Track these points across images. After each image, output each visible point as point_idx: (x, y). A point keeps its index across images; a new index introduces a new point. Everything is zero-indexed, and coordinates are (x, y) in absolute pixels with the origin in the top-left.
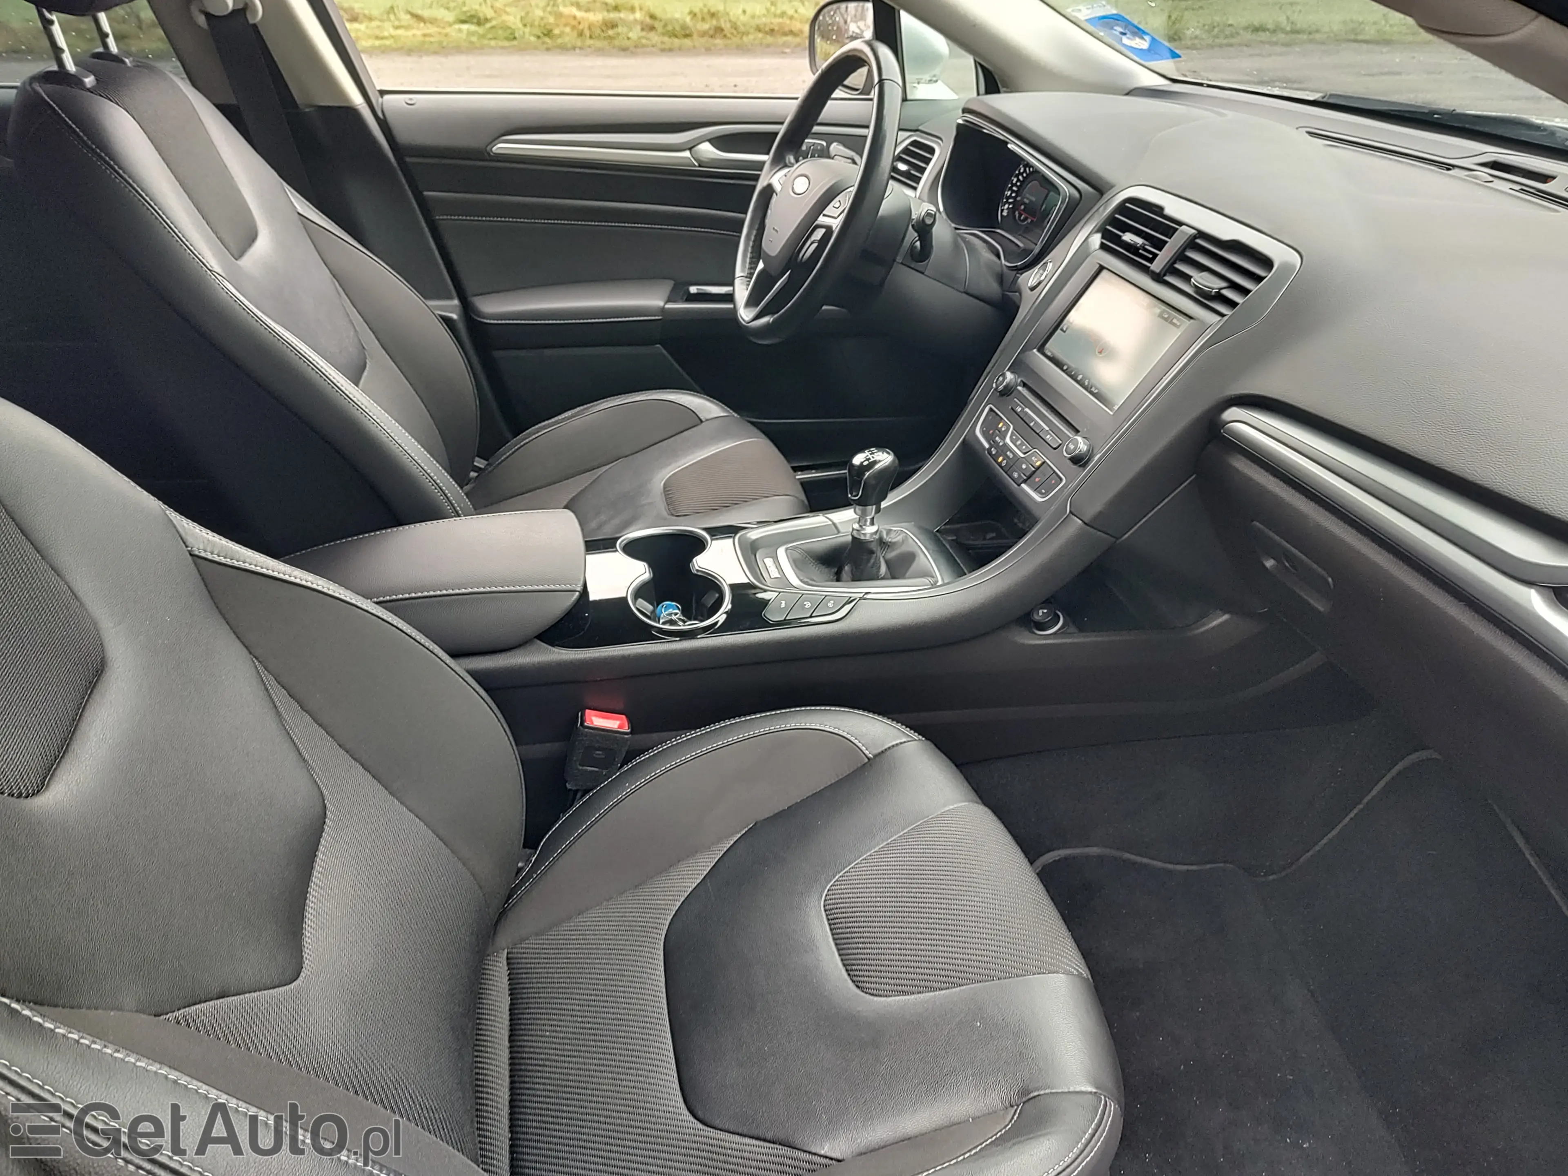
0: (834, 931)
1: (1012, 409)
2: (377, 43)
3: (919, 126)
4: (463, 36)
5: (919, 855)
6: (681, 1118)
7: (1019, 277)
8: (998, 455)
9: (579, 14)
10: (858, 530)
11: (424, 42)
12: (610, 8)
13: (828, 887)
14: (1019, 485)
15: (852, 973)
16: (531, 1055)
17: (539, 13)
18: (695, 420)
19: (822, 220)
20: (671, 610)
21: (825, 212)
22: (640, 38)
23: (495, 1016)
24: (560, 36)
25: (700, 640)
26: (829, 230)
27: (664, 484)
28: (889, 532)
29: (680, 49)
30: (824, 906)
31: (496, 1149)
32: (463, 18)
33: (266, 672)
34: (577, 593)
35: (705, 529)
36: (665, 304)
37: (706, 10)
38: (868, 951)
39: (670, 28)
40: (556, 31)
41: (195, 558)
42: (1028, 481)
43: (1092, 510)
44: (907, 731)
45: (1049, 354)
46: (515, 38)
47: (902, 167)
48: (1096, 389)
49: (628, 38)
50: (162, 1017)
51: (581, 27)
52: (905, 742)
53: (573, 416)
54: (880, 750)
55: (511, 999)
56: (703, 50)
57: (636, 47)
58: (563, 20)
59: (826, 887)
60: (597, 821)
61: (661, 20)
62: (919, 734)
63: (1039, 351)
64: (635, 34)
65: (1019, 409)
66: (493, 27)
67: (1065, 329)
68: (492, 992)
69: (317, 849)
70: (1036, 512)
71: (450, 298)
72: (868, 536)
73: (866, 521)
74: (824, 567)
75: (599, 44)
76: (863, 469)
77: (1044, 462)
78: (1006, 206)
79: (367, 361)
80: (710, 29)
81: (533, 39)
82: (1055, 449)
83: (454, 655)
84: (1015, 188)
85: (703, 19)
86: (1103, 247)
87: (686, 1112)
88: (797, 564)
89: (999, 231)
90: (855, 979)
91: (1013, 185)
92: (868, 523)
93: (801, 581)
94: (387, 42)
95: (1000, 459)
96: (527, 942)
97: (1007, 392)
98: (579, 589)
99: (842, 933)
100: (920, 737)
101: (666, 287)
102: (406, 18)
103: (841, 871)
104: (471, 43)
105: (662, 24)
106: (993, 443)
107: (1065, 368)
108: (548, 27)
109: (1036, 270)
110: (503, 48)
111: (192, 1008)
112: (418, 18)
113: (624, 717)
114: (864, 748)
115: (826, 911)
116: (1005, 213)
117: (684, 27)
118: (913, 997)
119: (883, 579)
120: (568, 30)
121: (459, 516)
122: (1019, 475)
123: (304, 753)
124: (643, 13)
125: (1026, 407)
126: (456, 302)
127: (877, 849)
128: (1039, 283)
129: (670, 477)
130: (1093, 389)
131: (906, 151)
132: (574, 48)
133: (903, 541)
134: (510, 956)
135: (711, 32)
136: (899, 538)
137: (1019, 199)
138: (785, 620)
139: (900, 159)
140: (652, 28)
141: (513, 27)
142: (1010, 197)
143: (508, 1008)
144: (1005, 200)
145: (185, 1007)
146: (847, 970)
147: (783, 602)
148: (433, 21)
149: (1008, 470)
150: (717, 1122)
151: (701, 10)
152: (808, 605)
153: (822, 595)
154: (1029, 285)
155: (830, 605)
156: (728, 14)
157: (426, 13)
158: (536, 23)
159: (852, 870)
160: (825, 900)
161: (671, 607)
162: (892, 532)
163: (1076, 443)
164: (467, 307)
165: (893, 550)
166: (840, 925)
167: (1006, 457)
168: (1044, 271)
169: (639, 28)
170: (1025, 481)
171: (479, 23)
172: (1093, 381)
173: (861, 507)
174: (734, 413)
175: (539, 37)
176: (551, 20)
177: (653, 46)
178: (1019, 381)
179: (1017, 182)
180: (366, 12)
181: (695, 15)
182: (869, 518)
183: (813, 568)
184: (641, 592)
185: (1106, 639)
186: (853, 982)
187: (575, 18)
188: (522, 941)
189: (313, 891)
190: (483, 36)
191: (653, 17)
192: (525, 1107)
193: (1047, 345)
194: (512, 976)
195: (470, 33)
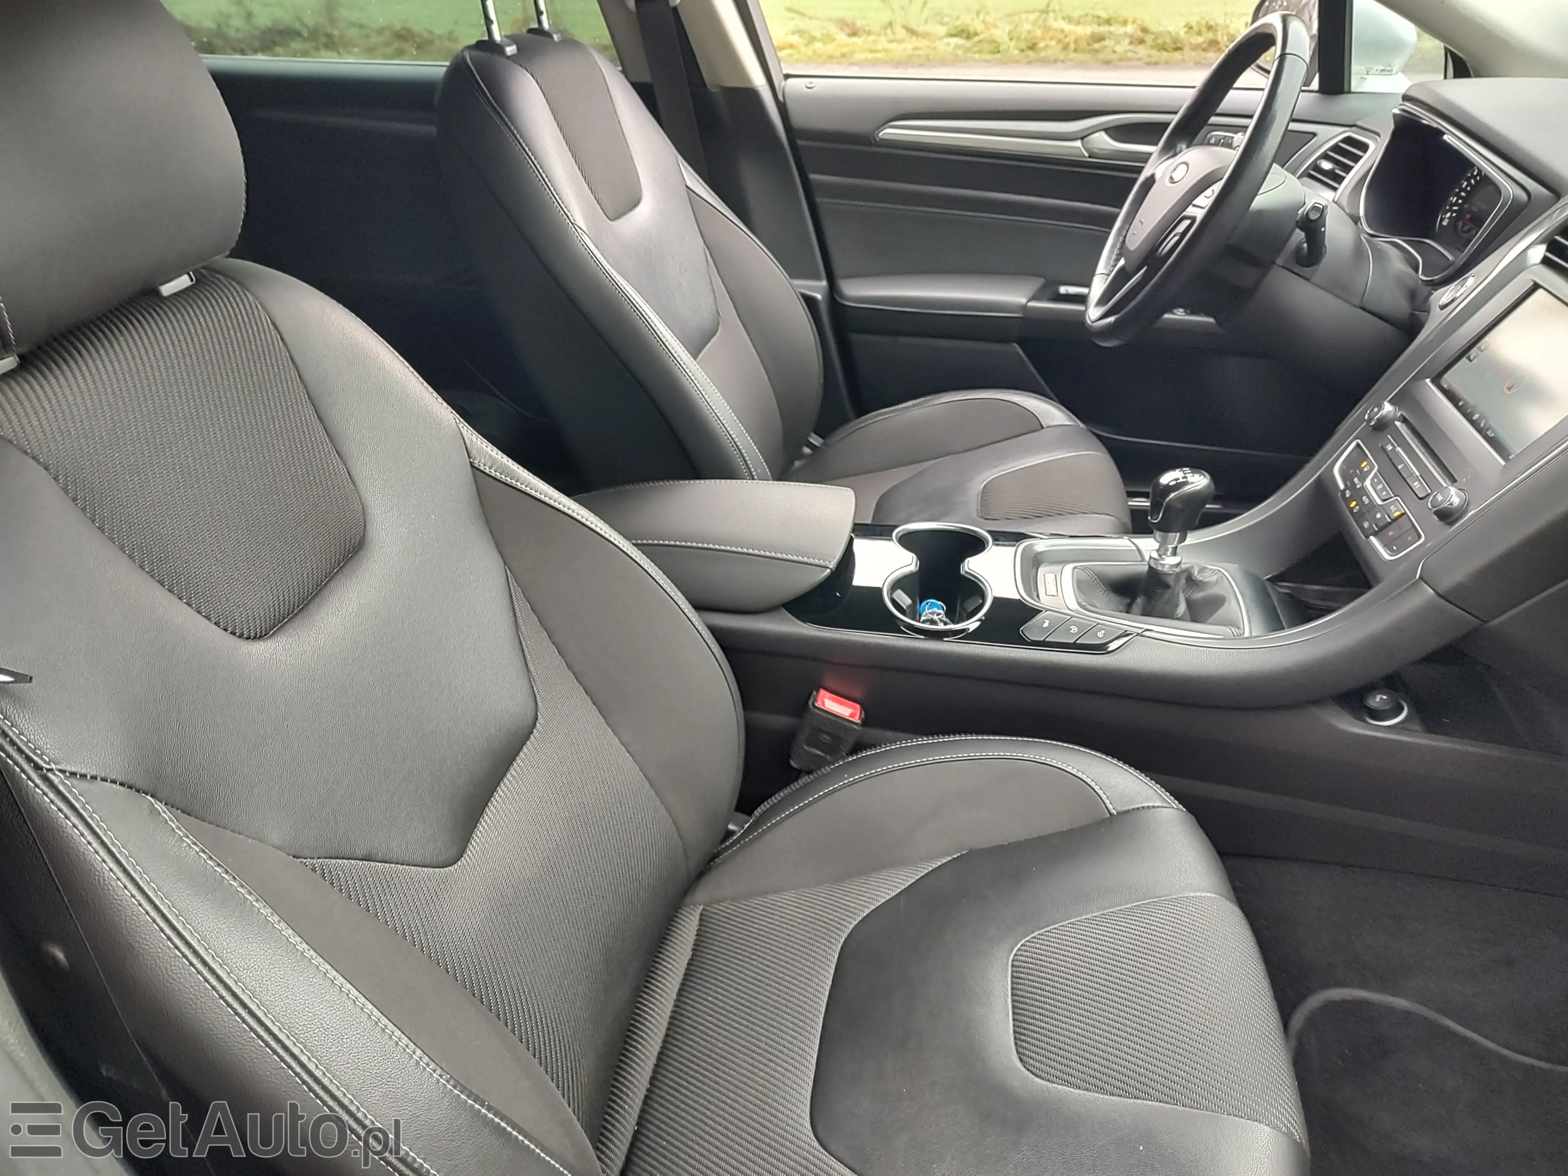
0: (1015, 991)
1: (1382, 447)
2: (870, 56)
3: (1357, 120)
4: (950, 49)
5: (1134, 937)
6: (799, 1128)
7: (1432, 294)
8: (1351, 499)
9: (1067, 27)
10: (1155, 559)
11: (912, 56)
12: (1101, 21)
13: (1022, 942)
14: (1367, 537)
15: (1019, 1042)
16: (690, 1015)
17: (1028, 27)
18: (1034, 425)
19: (1190, 211)
20: (935, 609)
21: (1195, 202)
22: (1126, 51)
23: (673, 966)
24: (1043, 49)
25: (945, 643)
26: (1193, 219)
27: (985, 486)
28: (1202, 570)
29: (1167, 63)
30: (1013, 961)
31: (631, 1094)
32: (953, 32)
33: (515, 584)
34: (828, 571)
35: (989, 532)
36: (1028, 301)
37: (1204, 22)
38: (1043, 1025)
39: (1160, 41)
40: (1041, 45)
41: (475, 469)
42: (1380, 534)
43: (1449, 580)
44: (1166, 796)
45: (1445, 386)
46: (999, 52)
47: (1326, 165)
48: (1492, 432)
49: (1114, 52)
50: (300, 860)
51: (1067, 40)
52: (1158, 807)
53: (914, 406)
54: (1126, 808)
55: (692, 955)
56: (1192, 64)
57: (1121, 60)
58: (1051, 34)
59: (1020, 941)
60: (810, 804)
61: (1152, 33)
62: (1180, 803)
63: (1433, 381)
64: (1123, 47)
65: (1389, 448)
66: (980, 41)
67: (1472, 358)
68: (677, 942)
69: (517, 754)
70: (1380, 570)
71: (817, 278)
72: (1167, 566)
73: (1167, 550)
74: (1114, 595)
75: (1080, 56)
76: (1169, 489)
77: (1405, 513)
78: (1449, 215)
79: (720, 328)
80: (1204, 42)
81: (1016, 52)
82: (1421, 499)
83: (698, 607)
84: (1463, 194)
85: (1199, 33)
86: (1546, 261)
87: (808, 1125)
88: (1080, 586)
89: (1427, 241)
90: (1020, 1050)
91: (1462, 190)
92: (1169, 553)
93: (1079, 604)
94: (879, 55)
95: (1353, 504)
96: (722, 904)
97: (1382, 426)
98: (831, 567)
99: (1022, 997)
100: (1181, 807)
101: (1034, 284)
102: (901, 33)
103: (1043, 928)
104: (957, 56)
105: (1153, 37)
106: (1350, 486)
107: (1461, 404)
108: (1034, 41)
109: (1453, 287)
110: (986, 61)
111: (332, 860)
112: (912, 32)
113: (858, 706)
114: (1107, 802)
115: (1013, 966)
116: (1445, 223)
117: (1176, 40)
118: (1077, 1091)
119: (1178, 619)
120: (1053, 43)
121: (753, 479)
122: (1370, 525)
123: (530, 664)
124: (1136, 26)
125: (1399, 446)
126: (824, 283)
127: (1089, 916)
128: (1453, 301)
129: (993, 479)
130: (1489, 433)
131: (1336, 148)
132: (1056, 61)
133: (1217, 582)
134: (704, 912)
135: (1205, 46)
136: (1214, 578)
137: (1466, 206)
138: (1044, 641)
139: (1325, 156)
140: (1141, 41)
141: (999, 40)
142: (1456, 204)
143: (686, 962)
144: (1448, 208)
145: (325, 858)
146: (1015, 1038)
147: (1047, 622)
148: (925, 35)
149: (1359, 517)
150: (833, 1147)
151: (1198, 23)
152: (1074, 629)
153: (1095, 622)
154: (1440, 303)
155: (1100, 635)
156: (1227, 27)
157: (921, 29)
158: (1023, 37)
159: (1054, 931)
160: (1016, 955)
161: (938, 607)
162: (1207, 570)
163: (1447, 496)
164: (833, 288)
165: (1202, 590)
166: (1022, 987)
167: (1360, 503)
168: (1462, 287)
169: (1127, 41)
170: (1375, 534)
171: (968, 37)
172: (1492, 423)
173: (1161, 533)
174: (1080, 423)
175: (1022, 51)
176: (1039, 33)
177: (1139, 59)
178: (1399, 414)
179: (1466, 186)
180: (867, 28)
181: (1191, 28)
182: (1170, 547)
183: (1101, 593)
184: (899, 584)
185: (1458, 747)
186: (1018, 1052)
187: (1062, 31)
188: (718, 902)
189: (502, 791)
190: (968, 50)
191: (1145, 30)
192: (669, 1064)
193: (1446, 376)
194: (700, 933)
195: (957, 47)
